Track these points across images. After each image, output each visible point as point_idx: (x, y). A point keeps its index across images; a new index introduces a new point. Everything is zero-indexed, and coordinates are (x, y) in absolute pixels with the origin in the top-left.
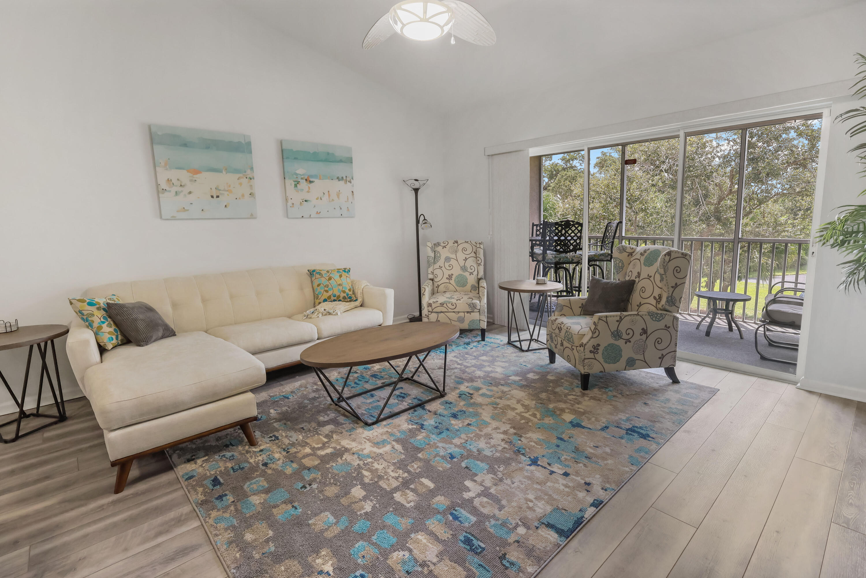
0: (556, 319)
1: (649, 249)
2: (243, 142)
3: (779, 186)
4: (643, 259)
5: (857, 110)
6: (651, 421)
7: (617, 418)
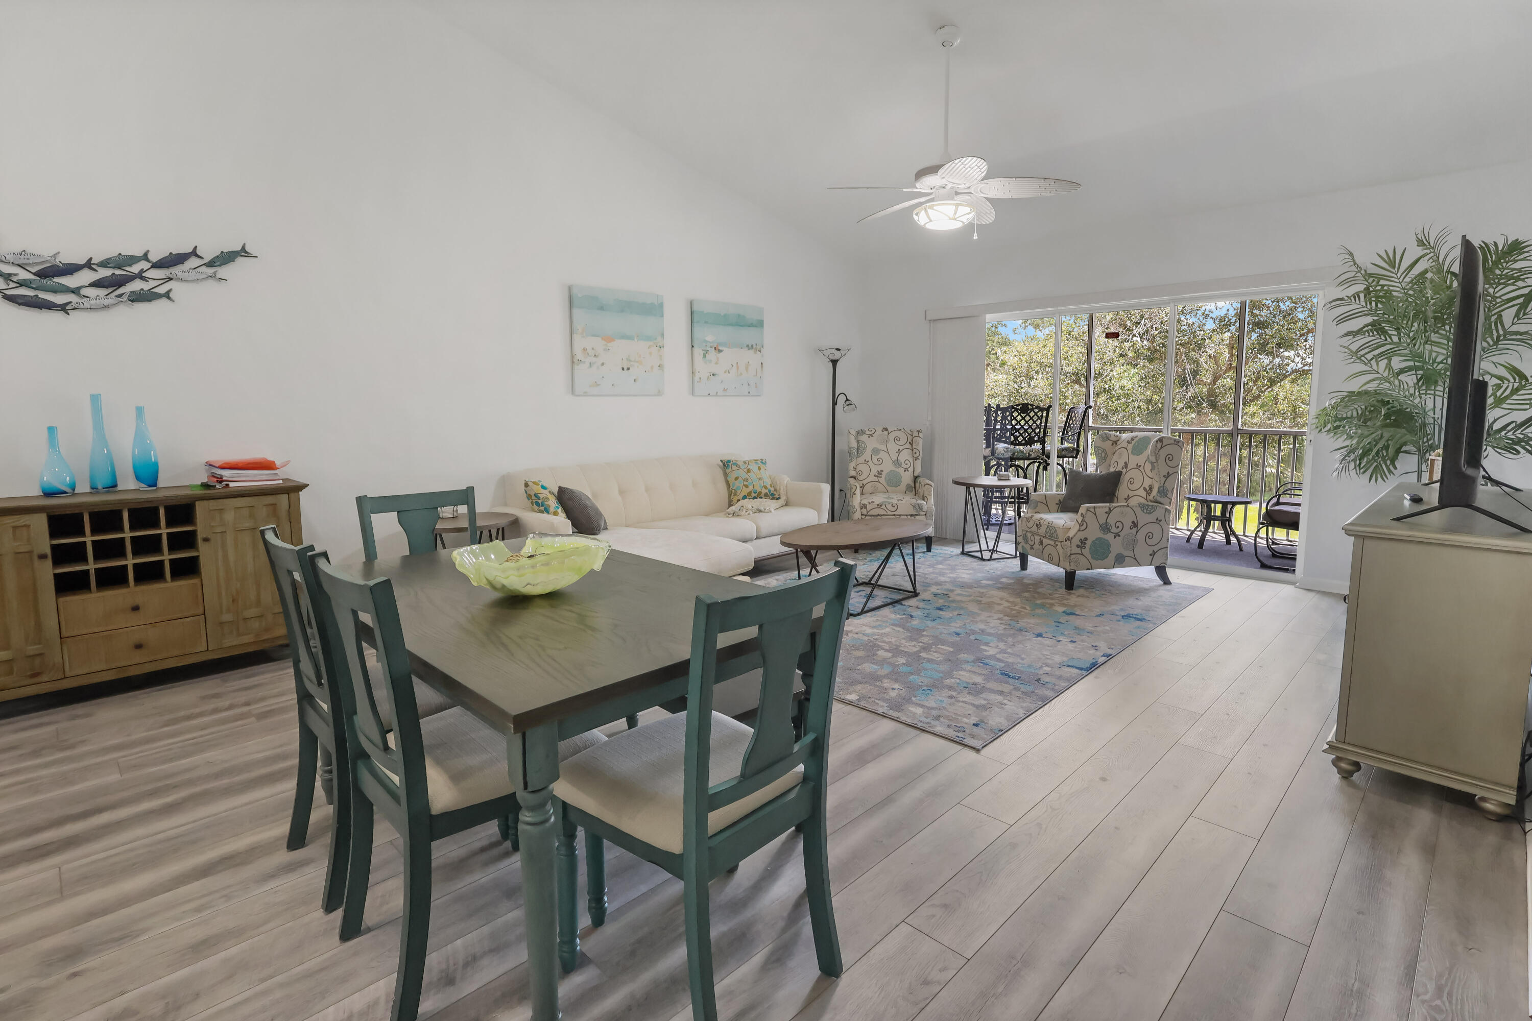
0: (1032, 516)
1: (1137, 437)
2: (656, 303)
3: (1297, 359)
4: (1130, 447)
5: (1342, 299)
6: (1146, 610)
7: (1110, 609)
